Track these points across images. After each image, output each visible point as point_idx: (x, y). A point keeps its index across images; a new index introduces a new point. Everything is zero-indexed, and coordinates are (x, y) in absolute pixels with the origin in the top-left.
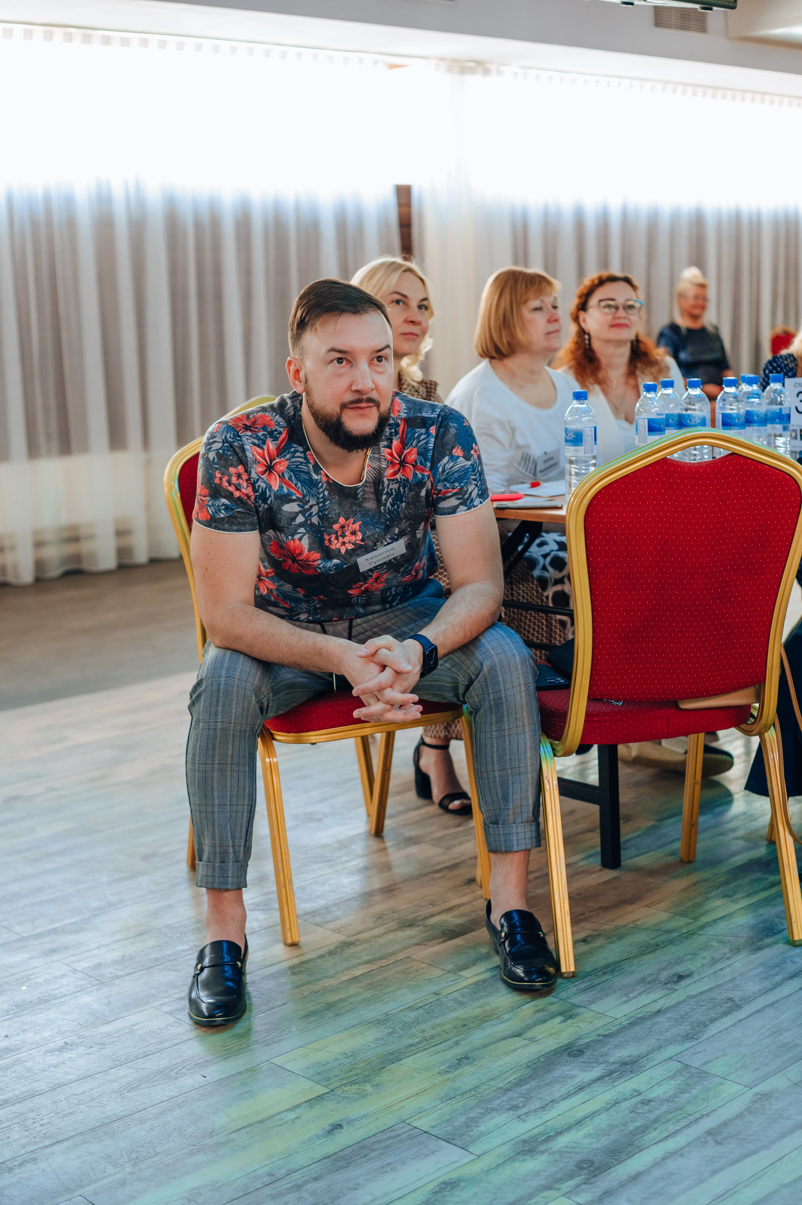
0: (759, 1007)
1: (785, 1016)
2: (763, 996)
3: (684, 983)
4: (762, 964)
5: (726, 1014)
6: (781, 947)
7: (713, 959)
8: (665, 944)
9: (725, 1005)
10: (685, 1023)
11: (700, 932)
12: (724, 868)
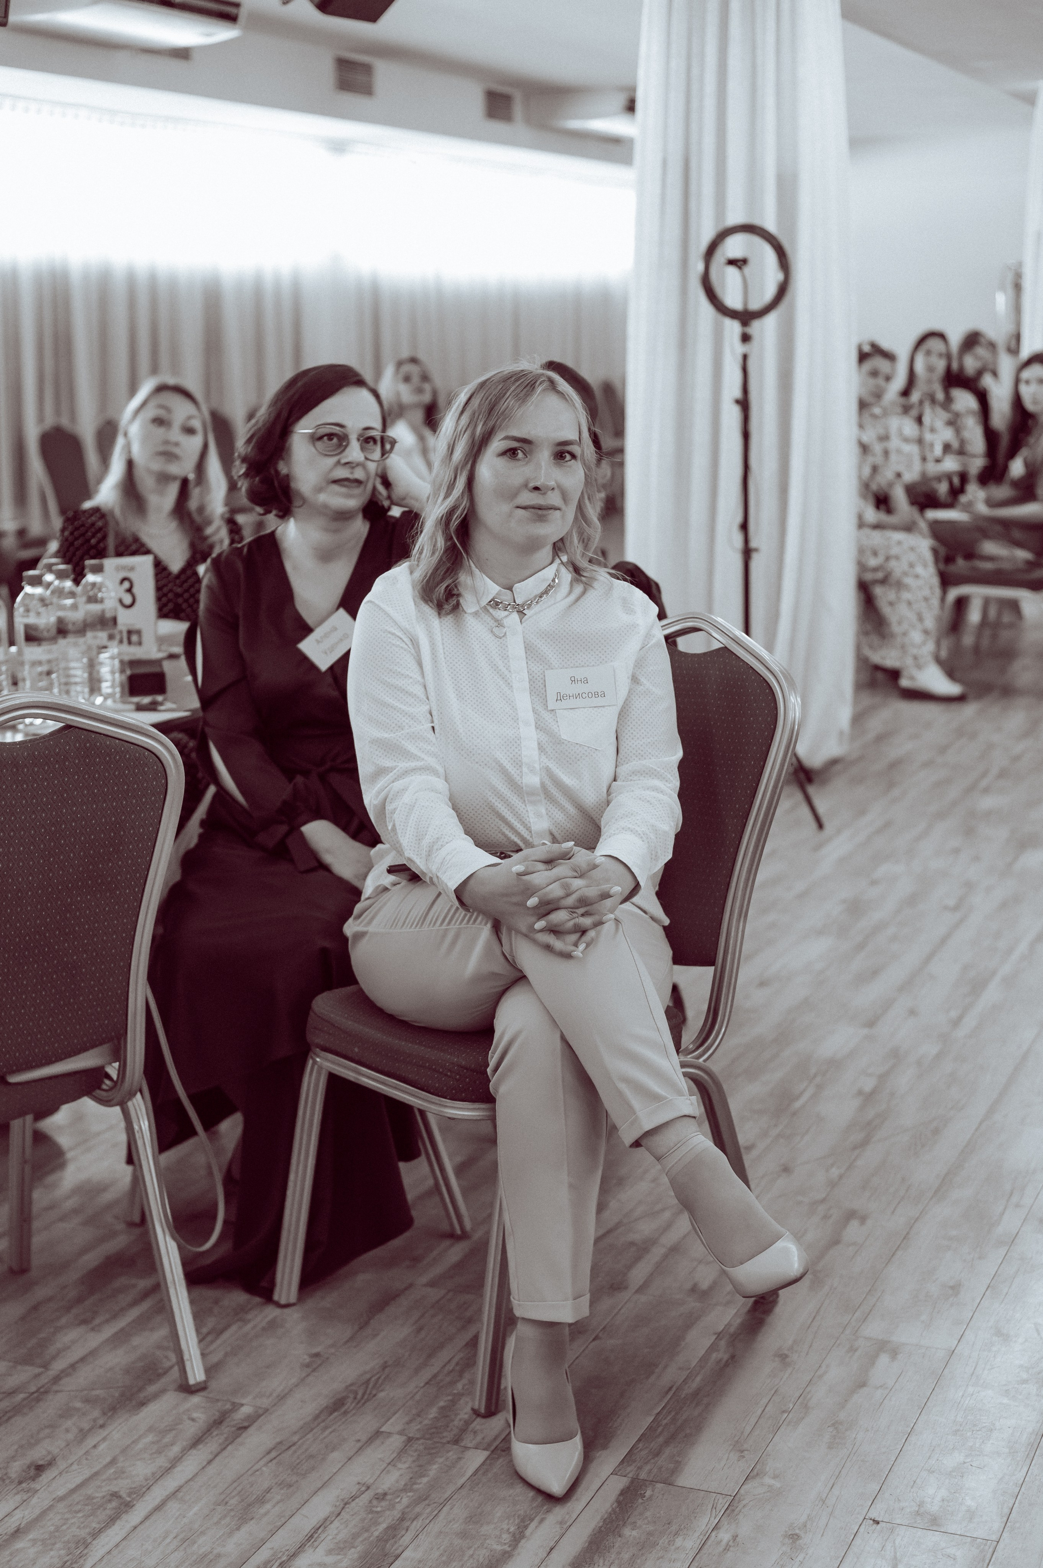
0: (157, 1502)
1: (196, 1509)
2: (160, 1483)
3: (47, 1476)
4: (150, 1429)
5: (112, 1520)
6: (171, 1399)
7: (81, 1430)
8: (8, 1415)
9: (109, 1506)
10: (57, 1546)
11: (55, 1388)
12: (73, 1275)
